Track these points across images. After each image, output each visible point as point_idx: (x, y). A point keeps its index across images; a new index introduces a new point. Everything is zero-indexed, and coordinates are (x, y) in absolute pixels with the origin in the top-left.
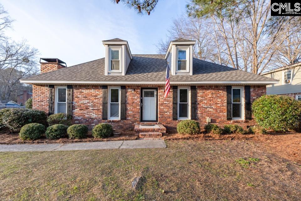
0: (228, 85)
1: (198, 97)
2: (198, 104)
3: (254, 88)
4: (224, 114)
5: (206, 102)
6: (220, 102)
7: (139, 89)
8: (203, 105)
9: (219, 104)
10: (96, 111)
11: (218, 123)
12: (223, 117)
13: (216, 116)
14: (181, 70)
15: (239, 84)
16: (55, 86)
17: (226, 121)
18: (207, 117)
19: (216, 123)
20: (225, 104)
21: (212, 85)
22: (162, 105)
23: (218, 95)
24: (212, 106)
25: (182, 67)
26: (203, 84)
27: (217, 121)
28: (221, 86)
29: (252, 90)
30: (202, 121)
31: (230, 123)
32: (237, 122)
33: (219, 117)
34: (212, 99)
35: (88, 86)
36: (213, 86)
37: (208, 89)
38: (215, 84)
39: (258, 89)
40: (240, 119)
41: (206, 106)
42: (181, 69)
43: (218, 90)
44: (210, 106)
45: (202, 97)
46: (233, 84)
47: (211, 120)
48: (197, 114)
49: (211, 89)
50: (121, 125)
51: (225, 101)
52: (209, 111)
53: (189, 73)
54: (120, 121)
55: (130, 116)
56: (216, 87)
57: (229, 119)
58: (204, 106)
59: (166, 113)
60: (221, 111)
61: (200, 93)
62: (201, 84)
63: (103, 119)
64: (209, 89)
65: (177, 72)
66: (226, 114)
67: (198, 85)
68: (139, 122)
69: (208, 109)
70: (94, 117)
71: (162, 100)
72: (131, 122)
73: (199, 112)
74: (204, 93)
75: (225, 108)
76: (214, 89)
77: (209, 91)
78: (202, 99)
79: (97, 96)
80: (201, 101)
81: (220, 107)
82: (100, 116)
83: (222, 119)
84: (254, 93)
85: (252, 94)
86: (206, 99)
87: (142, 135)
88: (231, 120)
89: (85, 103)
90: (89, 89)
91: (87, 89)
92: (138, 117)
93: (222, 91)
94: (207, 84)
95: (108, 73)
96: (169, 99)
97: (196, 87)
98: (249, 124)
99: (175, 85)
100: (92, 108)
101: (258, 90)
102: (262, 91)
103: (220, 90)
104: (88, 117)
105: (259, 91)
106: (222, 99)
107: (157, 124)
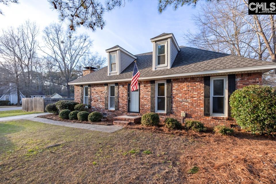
0: (205, 76)
1: (173, 91)
2: (174, 97)
3: (242, 76)
4: (201, 108)
5: (181, 96)
6: (196, 96)
7: (127, 85)
8: (178, 98)
9: (195, 97)
10: (102, 103)
11: (194, 118)
12: (200, 112)
13: (192, 111)
14: (160, 65)
15: (216, 74)
16: (83, 86)
17: (203, 117)
18: (182, 111)
19: (192, 118)
20: (202, 97)
21: (187, 77)
22: (143, 98)
23: (194, 88)
24: (188, 100)
25: (161, 62)
26: (178, 77)
27: (193, 116)
28: (198, 77)
29: (238, 79)
30: (177, 115)
31: (207, 119)
32: (216, 118)
33: (195, 112)
34: (187, 92)
35: (98, 84)
36: (189, 78)
37: (183, 82)
38: (190, 76)
39: (248, 77)
40: (222, 115)
41: (181, 100)
42: (160, 63)
43: (194, 82)
44: (185, 100)
45: (177, 90)
46: (211, 74)
47: (186, 114)
48: (173, 107)
49: (187, 81)
50: (116, 114)
51: (202, 94)
52: (184, 105)
53: (167, 66)
54: (115, 110)
55: (121, 107)
56: (192, 79)
57: (207, 114)
58: (179, 100)
59: (146, 106)
60: (198, 106)
61: (175, 86)
62: (176, 77)
63: (106, 109)
64: (185, 82)
65: (156, 67)
66: (203, 109)
67: (173, 78)
68: (127, 113)
69: (183, 103)
70: (101, 107)
71: (142, 94)
72: (121, 112)
73: (174, 106)
74: (179, 86)
75: (202, 102)
76: (190, 82)
77: (185, 84)
78: (177, 92)
79: (102, 92)
80: (177, 94)
81: (196, 101)
82: (104, 106)
83: (198, 114)
84: (242, 83)
85: (238, 85)
86: (181, 92)
87: (115, 123)
88: (209, 116)
89: (97, 97)
90: (98, 87)
91: (97, 87)
92: (126, 108)
93: (198, 83)
94: (182, 77)
95: (110, 74)
96: (148, 93)
97: (172, 81)
98: (234, 122)
99: (152, 80)
100: (100, 101)
101: (248, 79)
102: (254, 81)
103: (197, 82)
104: (98, 107)
105: (250, 80)
106: (199, 92)
107: (139, 115)
